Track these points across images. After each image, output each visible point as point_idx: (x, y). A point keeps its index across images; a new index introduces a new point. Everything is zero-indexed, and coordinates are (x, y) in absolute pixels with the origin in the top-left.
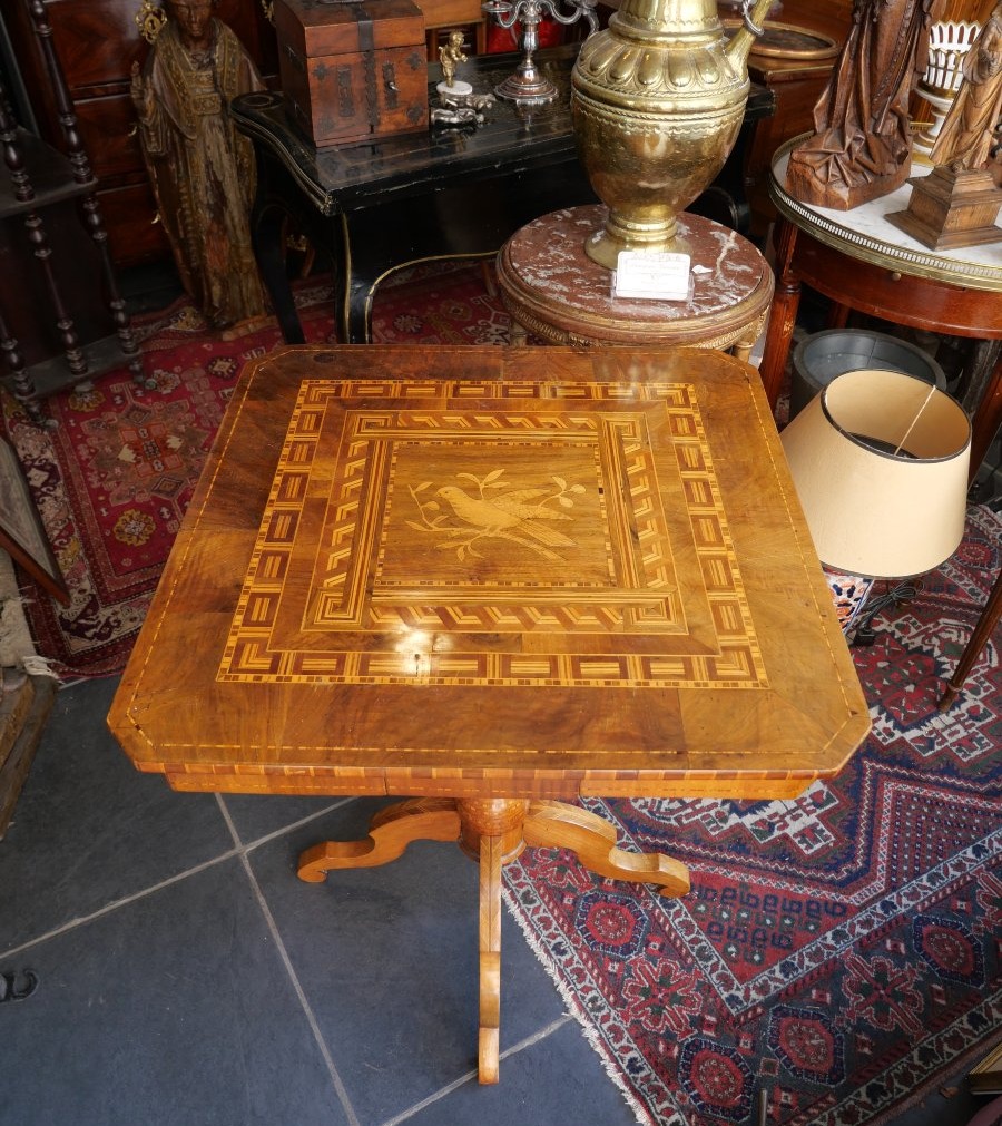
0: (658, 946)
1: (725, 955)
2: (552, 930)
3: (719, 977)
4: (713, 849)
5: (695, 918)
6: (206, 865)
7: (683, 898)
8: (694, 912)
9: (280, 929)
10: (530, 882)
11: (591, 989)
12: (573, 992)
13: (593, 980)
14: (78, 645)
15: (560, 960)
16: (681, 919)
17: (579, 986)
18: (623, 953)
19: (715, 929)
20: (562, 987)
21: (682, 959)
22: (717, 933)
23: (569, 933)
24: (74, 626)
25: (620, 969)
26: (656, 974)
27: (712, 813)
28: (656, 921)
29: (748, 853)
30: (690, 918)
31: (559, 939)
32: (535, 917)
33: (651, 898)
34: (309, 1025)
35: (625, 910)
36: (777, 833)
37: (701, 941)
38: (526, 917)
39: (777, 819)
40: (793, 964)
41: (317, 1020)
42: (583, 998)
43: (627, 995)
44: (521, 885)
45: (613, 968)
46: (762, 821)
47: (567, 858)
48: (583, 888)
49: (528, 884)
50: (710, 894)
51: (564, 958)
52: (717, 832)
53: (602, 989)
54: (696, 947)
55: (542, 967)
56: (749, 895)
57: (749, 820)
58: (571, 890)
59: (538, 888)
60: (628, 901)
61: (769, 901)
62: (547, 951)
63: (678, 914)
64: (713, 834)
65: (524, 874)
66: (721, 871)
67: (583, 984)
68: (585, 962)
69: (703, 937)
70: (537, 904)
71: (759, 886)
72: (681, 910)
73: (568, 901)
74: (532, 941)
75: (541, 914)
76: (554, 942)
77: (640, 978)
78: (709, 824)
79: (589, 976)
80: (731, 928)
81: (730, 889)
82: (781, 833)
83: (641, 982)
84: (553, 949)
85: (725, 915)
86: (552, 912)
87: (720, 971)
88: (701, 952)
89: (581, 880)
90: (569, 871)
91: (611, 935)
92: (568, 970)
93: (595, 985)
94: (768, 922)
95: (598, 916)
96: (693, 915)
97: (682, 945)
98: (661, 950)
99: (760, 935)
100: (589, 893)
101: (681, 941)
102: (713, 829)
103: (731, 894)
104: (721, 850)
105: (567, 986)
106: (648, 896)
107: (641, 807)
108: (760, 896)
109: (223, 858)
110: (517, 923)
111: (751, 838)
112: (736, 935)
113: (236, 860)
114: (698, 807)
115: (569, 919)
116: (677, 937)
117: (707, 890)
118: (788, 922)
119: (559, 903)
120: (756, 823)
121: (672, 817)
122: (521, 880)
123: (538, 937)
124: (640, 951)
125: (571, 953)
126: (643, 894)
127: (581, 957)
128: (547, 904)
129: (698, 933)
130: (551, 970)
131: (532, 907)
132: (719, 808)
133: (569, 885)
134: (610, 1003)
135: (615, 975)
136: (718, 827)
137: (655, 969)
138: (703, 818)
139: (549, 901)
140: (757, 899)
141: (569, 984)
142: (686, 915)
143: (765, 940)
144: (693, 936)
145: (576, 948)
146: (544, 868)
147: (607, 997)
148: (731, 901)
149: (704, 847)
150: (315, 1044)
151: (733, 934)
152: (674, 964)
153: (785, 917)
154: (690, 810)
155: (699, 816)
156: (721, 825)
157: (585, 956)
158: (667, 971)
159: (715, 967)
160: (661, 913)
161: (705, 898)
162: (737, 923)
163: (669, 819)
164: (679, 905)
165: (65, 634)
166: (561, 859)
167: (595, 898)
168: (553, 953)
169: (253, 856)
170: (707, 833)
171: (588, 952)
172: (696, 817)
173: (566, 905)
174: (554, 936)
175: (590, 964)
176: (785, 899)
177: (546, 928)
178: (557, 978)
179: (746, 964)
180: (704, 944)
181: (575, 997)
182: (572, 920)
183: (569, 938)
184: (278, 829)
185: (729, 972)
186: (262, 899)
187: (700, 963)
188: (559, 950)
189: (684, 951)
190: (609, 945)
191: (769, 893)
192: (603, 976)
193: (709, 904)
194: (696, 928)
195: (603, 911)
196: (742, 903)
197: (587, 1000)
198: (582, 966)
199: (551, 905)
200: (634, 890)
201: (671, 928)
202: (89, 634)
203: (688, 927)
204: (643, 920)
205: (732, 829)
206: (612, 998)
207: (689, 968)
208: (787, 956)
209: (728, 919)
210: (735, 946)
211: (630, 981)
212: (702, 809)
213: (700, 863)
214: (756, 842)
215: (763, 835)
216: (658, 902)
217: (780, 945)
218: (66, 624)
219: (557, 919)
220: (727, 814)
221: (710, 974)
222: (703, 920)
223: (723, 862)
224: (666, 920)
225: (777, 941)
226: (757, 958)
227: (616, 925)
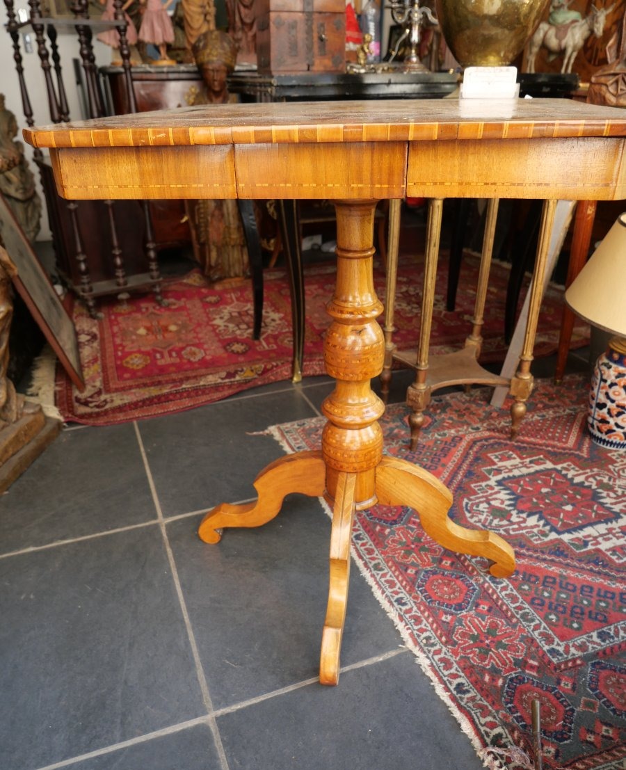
0: (486, 608)
1: (546, 619)
2: (396, 589)
3: (540, 634)
4: (536, 551)
5: (520, 593)
6: (134, 527)
7: (509, 578)
8: (519, 589)
9: (178, 569)
10: (380, 557)
11: (426, 630)
12: (410, 631)
13: (428, 625)
14: (82, 410)
15: (401, 609)
16: (507, 592)
17: (416, 628)
18: (455, 609)
19: (536, 602)
20: (400, 626)
21: (509, 619)
22: (538, 605)
23: (410, 592)
24: (83, 401)
25: (452, 620)
26: (484, 627)
27: (535, 530)
28: (486, 591)
29: (566, 556)
30: (515, 592)
31: (400, 595)
32: (383, 580)
33: (481, 576)
34: (186, 629)
35: (459, 582)
36: (590, 547)
37: (525, 609)
38: (375, 580)
39: (591, 539)
40: (609, 634)
41: (193, 628)
42: (419, 636)
43: (457, 638)
44: (373, 559)
45: (446, 618)
46: (578, 539)
47: (413, 546)
48: (424, 566)
49: (379, 559)
50: (533, 579)
51: (404, 608)
52: (539, 542)
53: (436, 632)
54: (520, 612)
55: (384, 612)
56: (568, 584)
57: (566, 537)
58: (413, 565)
59: (387, 562)
60: (462, 577)
61: (586, 589)
62: (390, 602)
63: (504, 588)
64: (536, 542)
65: (376, 552)
66: (543, 565)
67: (419, 627)
68: (423, 612)
69: (526, 606)
70: (385, 571)
71: (577, 579)
72: (507, 586)
73: (411, 571)
74: (378, 594)
75: (388, 578)
76: (396, 597)
77: (469, 628)
78: (533, 536)
79: (425, 622)
80: (551, 603)
81: (550, 577)
82: (594, 547)
83: (471, 631)
84: (396, 601)
85: (546, 594)
86: (397, 578)
87: (542, 630)
88: (524, 616)
89: (422, 560)
90: (414, 554)
91: (446, 596)
92: (407, 616)
93: (429, 628)
94: (585, 602)
95: (435, 583)
96: (518, 591)
97: (508, 610)
98: (489, 610)
99: (578, 610)
100: (429, 568)
101: (507, 606)
102: (536, 540)
103: (551, 580)
104: (543, 553)
105: (405, 626)
106: (478, 574)
107: (475, 522)
108: (576, 584)
109: (147, 524)
110: (367, 583)
111: (568, 548)
112: (556, 608)
113: (157, 527)
114: (523, 525)
115: (411, 584)
116: (503, 604)
117: (530, 575)
118: (603, 604)
119: (403, 572)
120: (573, 540)
121: (501, 529)
122: (374, 556)
123: (383, 592)
124: (471, 610)
125: (411, 604)
126: (475, 573)
127: (419, 609)
128: (394, 572)
129: (522, 603)
130: (393, 615)
131: (381, 573)
132: (541, 528)
133: (413, 562)
134: (442, 642)
135: (448, 623)
136: (540, 539)
137: (484, 623)
138: (527, 532)
139: (395, 570)
140: (575, 587)
141: (407, 624)
142: (512, 590)
143: (582, 613)
144: (517, 604)
145: (415, 602)
146: (394, 550)
147: (440, 638)
148: (551, 585)
149: (528, 550)
150: (187, 643)
151: (553, 607)
152: (500, 621)
153: (601, 601)
154: (516, 526)
155: (524, 531)
156: (542, 538)
157: (422, 608)
158: (494, 625)
159: (537, 627)
160: (490, 586)
161: (529, 580)
162: (557, 600)
163: (499, 530)
164: (506, 582)
165: (76, 404)
166: (408, 546)
167: (434, 573)
168: (395, 604)
169: (169, 527)
170: (530, 541)
171: (425, 606)
172: (521, 532)
173: (409, 574)
174: (397, 593)
175: (426, 614)
176: (599, 589)
177: (390, 587)
178: (396, 620)
179: (565, 628)
180: (527, 611)
181: (412, 635)
182: (414, 583)
183: (410, 595)
184: (192, 511)
185: (550, 632)
186: (169, 550)
187: (524, 623)
188: (400, 601)
189: (509, 614)
190: (444, 603)
191: (585, 584)
192: (437, 623)
193: (532, 585)
194: (521, 600)
195: (440, 581)
196: (561, 587)
197: (422, 638)
198: (419, 615)
199: (397, 573)
200: (467, 570)
201: (498, 597)
202: (91, 405)
203: (514, 599)
204: (474, 590)
205: (551, 541)
206: (444, 639)
207: (514, 626)
208: (603, 627)
209: (548, 597)
210: (556, 615)
211: (461, 629)
212: (526, 527)
213: (524, 559)
214: (572, 551)
215: (578, 547)
216: (487, 579)
217: (596, 618)
218: (78, 400)
219: (401, 582)
220: (547, 532)
221: (533, 631)
222: (527, 595)
223: (544, 560)
224: (494, 592)
225: (594, 616)
226: (575, 625)
227: (451, 591)
